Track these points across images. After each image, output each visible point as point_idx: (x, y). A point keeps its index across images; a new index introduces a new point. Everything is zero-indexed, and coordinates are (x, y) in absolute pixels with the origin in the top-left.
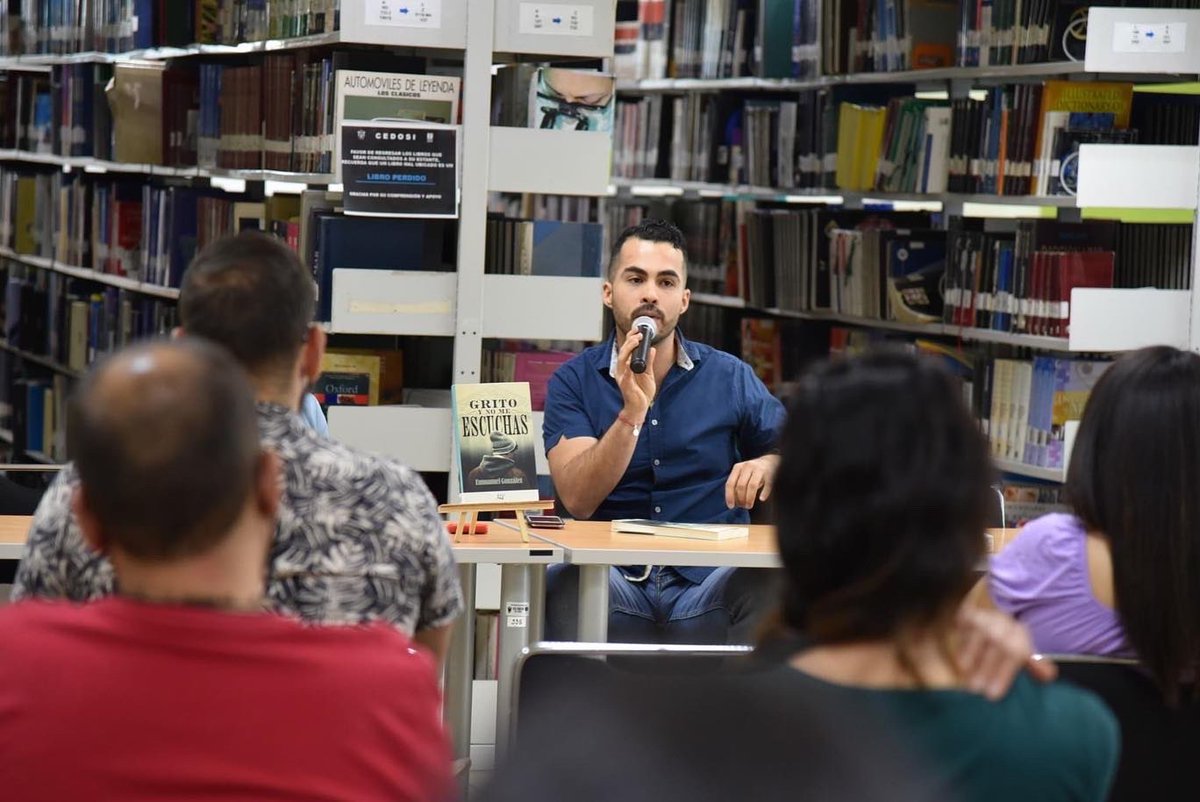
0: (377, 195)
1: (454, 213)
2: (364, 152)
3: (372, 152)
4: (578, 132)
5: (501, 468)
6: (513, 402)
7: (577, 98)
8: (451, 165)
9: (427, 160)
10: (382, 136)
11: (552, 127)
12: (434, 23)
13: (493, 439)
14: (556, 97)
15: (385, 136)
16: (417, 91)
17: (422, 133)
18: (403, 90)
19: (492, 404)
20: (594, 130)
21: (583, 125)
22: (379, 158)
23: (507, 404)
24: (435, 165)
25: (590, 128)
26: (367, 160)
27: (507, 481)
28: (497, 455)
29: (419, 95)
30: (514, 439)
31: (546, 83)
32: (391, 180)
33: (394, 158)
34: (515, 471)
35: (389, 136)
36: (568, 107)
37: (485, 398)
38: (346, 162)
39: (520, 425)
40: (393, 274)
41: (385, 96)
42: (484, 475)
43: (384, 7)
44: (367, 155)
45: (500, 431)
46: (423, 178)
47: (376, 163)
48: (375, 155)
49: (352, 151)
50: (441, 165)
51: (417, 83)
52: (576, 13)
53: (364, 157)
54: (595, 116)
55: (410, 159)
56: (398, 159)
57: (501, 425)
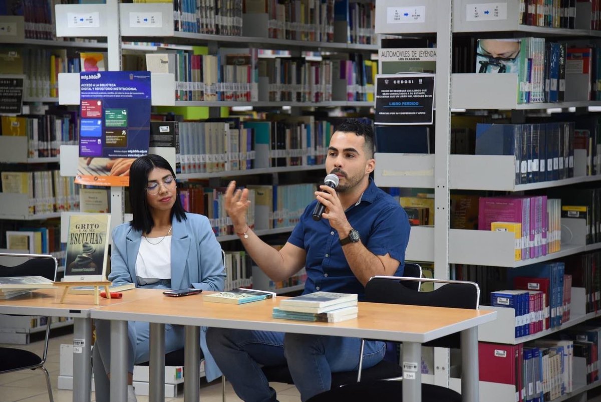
0: (394, 113)
1: (431, 122)
2: (388, 91)
3: (392, 91)
4: (500, 74)
5: (86, 262)
6: (97, 226)
7: (499, 55)
8: (431, 96)
9: (419, 93)
10: (397, 82)
11: (485, 72)
12: (421, 20)
13: (84, 246)
14: (487, 55)
15: (398, 82)
16: (418, 57)
17: (416, 79)
18: (411, 57)
19: (86, 227)
20: (509, 72)
21: (503, 70)
22: (395, 94)
23: (93, 227)
24: (423, 96)
25: (506, 71)
26: (389, 95)
27: (87, 270)
28: (84, 255)
29: (419, 59)
30: (94, 246)
31: (481, 47)
32: (401, 105)
33: (402, 93)
34: (92, 264)
35: (400, 82)
36: (494, 60)
37: (83, 223)
38: (379, 97)
39: (99, 238)
40: (403, 155)
41: (402, 61)
42: (76, 266)
43: (396, 14)
44: (389, 93)
45: (88, 242)
46: (417, 103)
47: (394, 97)
48: (393, 92)
49: (382, 91)
50: (426, 96)
51: (417, 53)
52: (497, 7)
53: (388, 94)
54: (509, 64)
55: (411, 93)
56: (404, 94)
57: (89, 238)
